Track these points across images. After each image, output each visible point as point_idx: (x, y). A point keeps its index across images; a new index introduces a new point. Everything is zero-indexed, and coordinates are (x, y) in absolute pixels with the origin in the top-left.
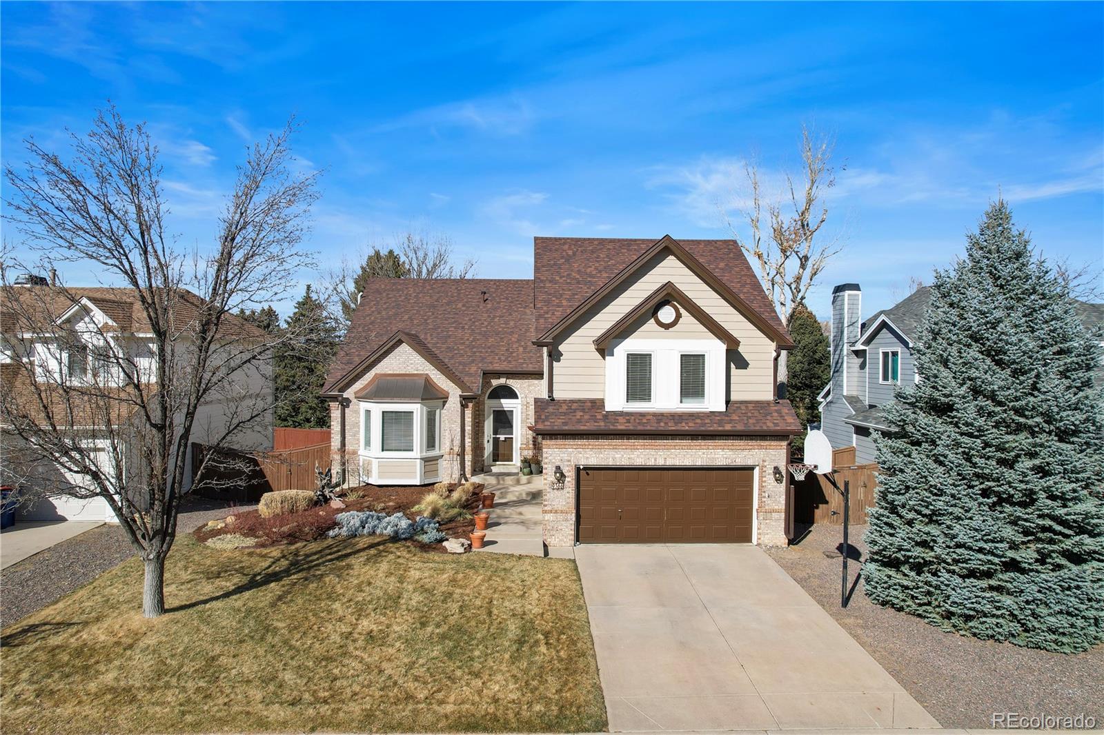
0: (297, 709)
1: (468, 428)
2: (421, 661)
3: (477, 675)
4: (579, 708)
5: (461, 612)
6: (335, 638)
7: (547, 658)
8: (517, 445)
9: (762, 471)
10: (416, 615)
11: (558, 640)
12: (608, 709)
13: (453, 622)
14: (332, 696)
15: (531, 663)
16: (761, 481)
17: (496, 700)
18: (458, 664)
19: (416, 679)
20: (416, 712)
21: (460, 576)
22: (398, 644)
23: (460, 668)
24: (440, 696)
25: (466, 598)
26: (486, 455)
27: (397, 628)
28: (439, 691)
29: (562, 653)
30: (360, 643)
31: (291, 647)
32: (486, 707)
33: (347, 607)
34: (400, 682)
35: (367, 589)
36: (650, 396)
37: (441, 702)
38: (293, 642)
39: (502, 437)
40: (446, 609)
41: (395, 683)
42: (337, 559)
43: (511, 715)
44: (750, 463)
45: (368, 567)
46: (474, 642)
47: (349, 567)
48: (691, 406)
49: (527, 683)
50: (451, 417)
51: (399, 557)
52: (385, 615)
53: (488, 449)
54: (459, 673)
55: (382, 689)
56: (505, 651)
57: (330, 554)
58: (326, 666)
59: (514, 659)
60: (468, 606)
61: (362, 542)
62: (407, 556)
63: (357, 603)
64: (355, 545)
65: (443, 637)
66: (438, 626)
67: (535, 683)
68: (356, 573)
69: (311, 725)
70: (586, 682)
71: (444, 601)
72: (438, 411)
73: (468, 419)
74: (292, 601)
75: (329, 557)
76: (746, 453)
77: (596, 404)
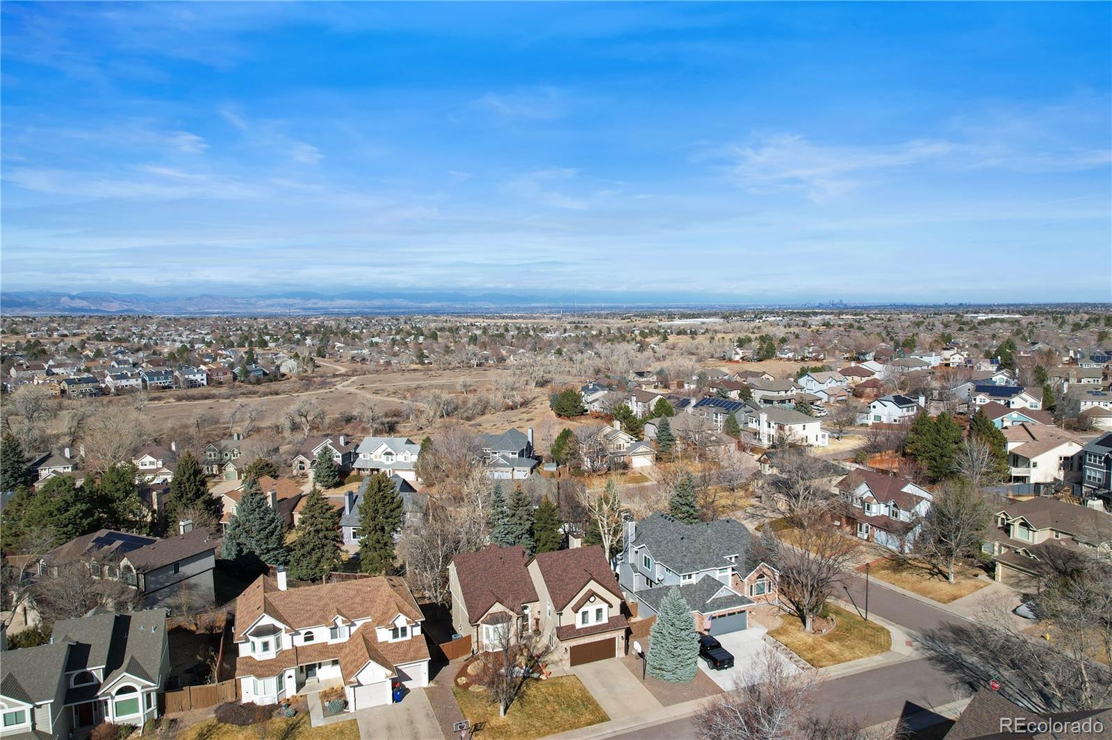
0: (558, 729)
2: (569, 714)
3: (582, 714)
4: (602, 716)
5: (565, 699)
6: (546, 713)
9: (619, 637)
10: (556, 702)
11: (590, 703)
12: (609, 716)
13: (566, 703)
14: (561, 725)
15: (590, 710)
16: (617, 641)
18: (577, 713)
19: (572, 718)
21: (554, 688)
22: (561, 711)
24: (580, 720)
25: (562, 695)
27: (556, 707)
29: (593, 706)
30: (553, 713)
34: (570, 719)
35: (537, 697)
36: (588, 622)
38: (539, 716)
40: (561, 700)
42: (519, 689)
45: (529, 691)
46: (575, 707)
47: (524, 691)
48: (599, 623)
50: (513, 624)
55: (568, 721)
56: (582, 708)
57: (515, 687)
58: (553, 719)
59: (586, 709)
61: (519, 681)
62: (535, 684)
63: (540, 702)
65: (568, 707)
66: (564, 705)
69: (563, 731)
70: (601, 711)
71: (558, 697)
74: (525, 705)
76: (614, 634)
77: (573, 626)
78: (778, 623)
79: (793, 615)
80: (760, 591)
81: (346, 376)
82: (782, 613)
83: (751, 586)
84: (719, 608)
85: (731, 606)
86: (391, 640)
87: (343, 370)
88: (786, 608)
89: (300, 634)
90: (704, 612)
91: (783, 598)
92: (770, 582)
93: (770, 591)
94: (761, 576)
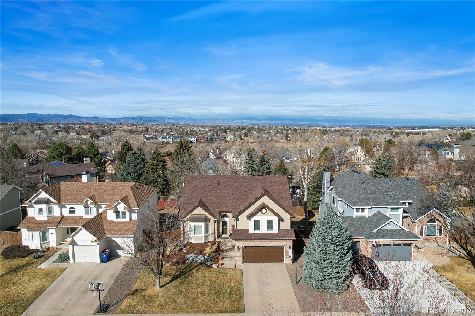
0: (192, 309)
1: (216, 228)
2: (212, 299)
3: (222, 302)
4: (240, 308)
5: (218, 286)
6: (195, 293)
7: (235, 298)
8: (228, 230)
9: (286, 247)
10: (209, 287)
11: (237, 293)
12: (245, 309)
13: (217, 289)
14: (198, 307)
15: (232, 299)
16: (286, 249)
17: (226, 307)
18: (219, 299)
19: (212, 303)
20: (212, 310)
21: (217, 276)
22: (207, 295)
23: (219, 300)
24: (216, 306)
25: (219, 282)
26: (220, 232)
27: (206, 291)
28: (216, 305)
29: (238, 297)
30: (200, 295)
31: (187, 296)
32: (224, 309)
33: (195, 285)
34: (209, 303)
35: (198, 280)
36: (260, 229)
37: (217, 308)
38: (187, 295)
39: (225, 227)
40: (215, 286)
41: (208, 304)
42: (190, 270)
43: (228, 310)
44: (283, 245)
45: (197, 274)
46: (221, 294)
47: (193, 273)
48: (270, 232)
49: (231, 304)
50: (211, 225)
51: (203, 270)
52: (203, 287)
53: (221, 230)
54: (219, 301)
55: (206, 305)
56: (227, 296)
57: (188, 269)
58: (195, 300)
59: (229, 298)
60: (219, 284)
61: (194, 265)
62: (205, 269)
63: (197, 284)
64: (192, 266)
65: (215, 293)
66: (214, 290)
67: (232, 304)
68: (195, 275)
69: (195, 312)
70: (242, 303)
71: (214, 283)
72: (208, 224)
73: (216, 225)
74: (184, 284)
75: (188, 270)
76: (282, 243)
77: (247, 231)
78: (446, 261)
79: (463, 258)
80: (431, 233)
81: (253, 142)
82: (451, 254)
83: (422, 228)
84: (384, 237)
85: (396, 238)
86: (115, 220)
87: (252, 141)
88: (456, 251)
89: (66, 208)
90: (369, 239)
91: (454, 244)
92: (441, 228)
93: (440, 235)
94: (432, 221)
